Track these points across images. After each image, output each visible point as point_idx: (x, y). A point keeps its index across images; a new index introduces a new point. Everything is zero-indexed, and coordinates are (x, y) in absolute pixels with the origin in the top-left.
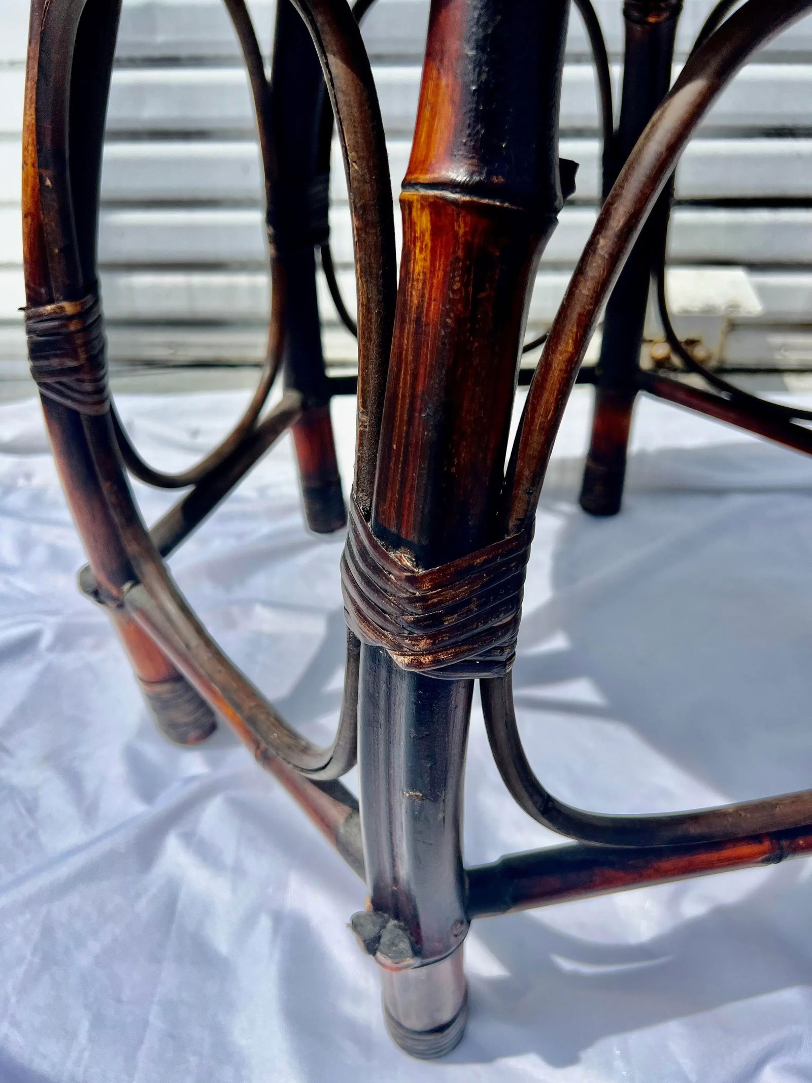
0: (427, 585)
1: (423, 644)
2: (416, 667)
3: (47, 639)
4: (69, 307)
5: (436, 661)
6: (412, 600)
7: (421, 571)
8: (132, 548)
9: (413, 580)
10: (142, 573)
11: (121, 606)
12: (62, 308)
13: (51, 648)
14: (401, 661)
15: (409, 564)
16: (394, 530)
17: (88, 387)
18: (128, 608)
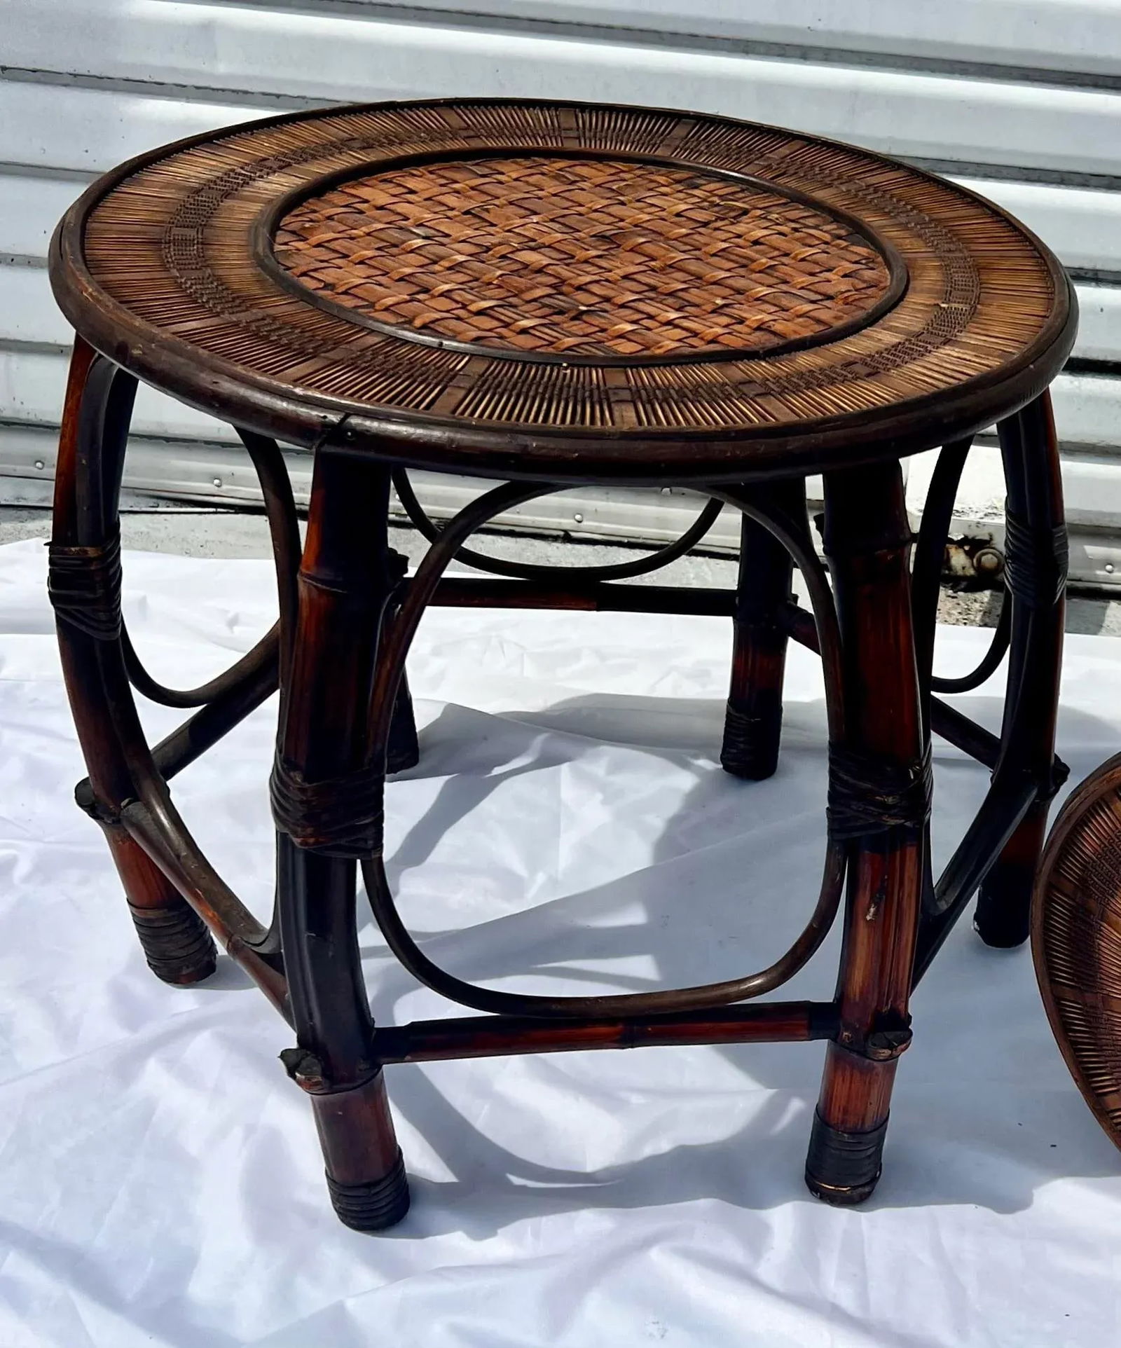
0: (309, 794)
1: (309, 830)
2: (305, 846)
3: (23, 868)
4: (92, 552)
5: (316, 843)
6: (302, 802)
7: (307, 785)
8: (134, 764)
9: (303, 790)
10: (140, 788)
11: (117, 822)
12: (86, 552)
13: (27, 879)
14: (297, 841)
15: (299, 780)
16: (293, 760)
17: (102, 616)
18: (125, 823)
